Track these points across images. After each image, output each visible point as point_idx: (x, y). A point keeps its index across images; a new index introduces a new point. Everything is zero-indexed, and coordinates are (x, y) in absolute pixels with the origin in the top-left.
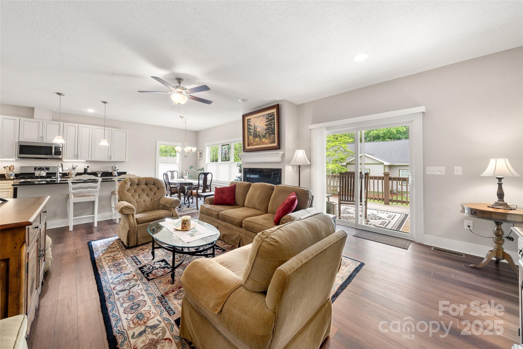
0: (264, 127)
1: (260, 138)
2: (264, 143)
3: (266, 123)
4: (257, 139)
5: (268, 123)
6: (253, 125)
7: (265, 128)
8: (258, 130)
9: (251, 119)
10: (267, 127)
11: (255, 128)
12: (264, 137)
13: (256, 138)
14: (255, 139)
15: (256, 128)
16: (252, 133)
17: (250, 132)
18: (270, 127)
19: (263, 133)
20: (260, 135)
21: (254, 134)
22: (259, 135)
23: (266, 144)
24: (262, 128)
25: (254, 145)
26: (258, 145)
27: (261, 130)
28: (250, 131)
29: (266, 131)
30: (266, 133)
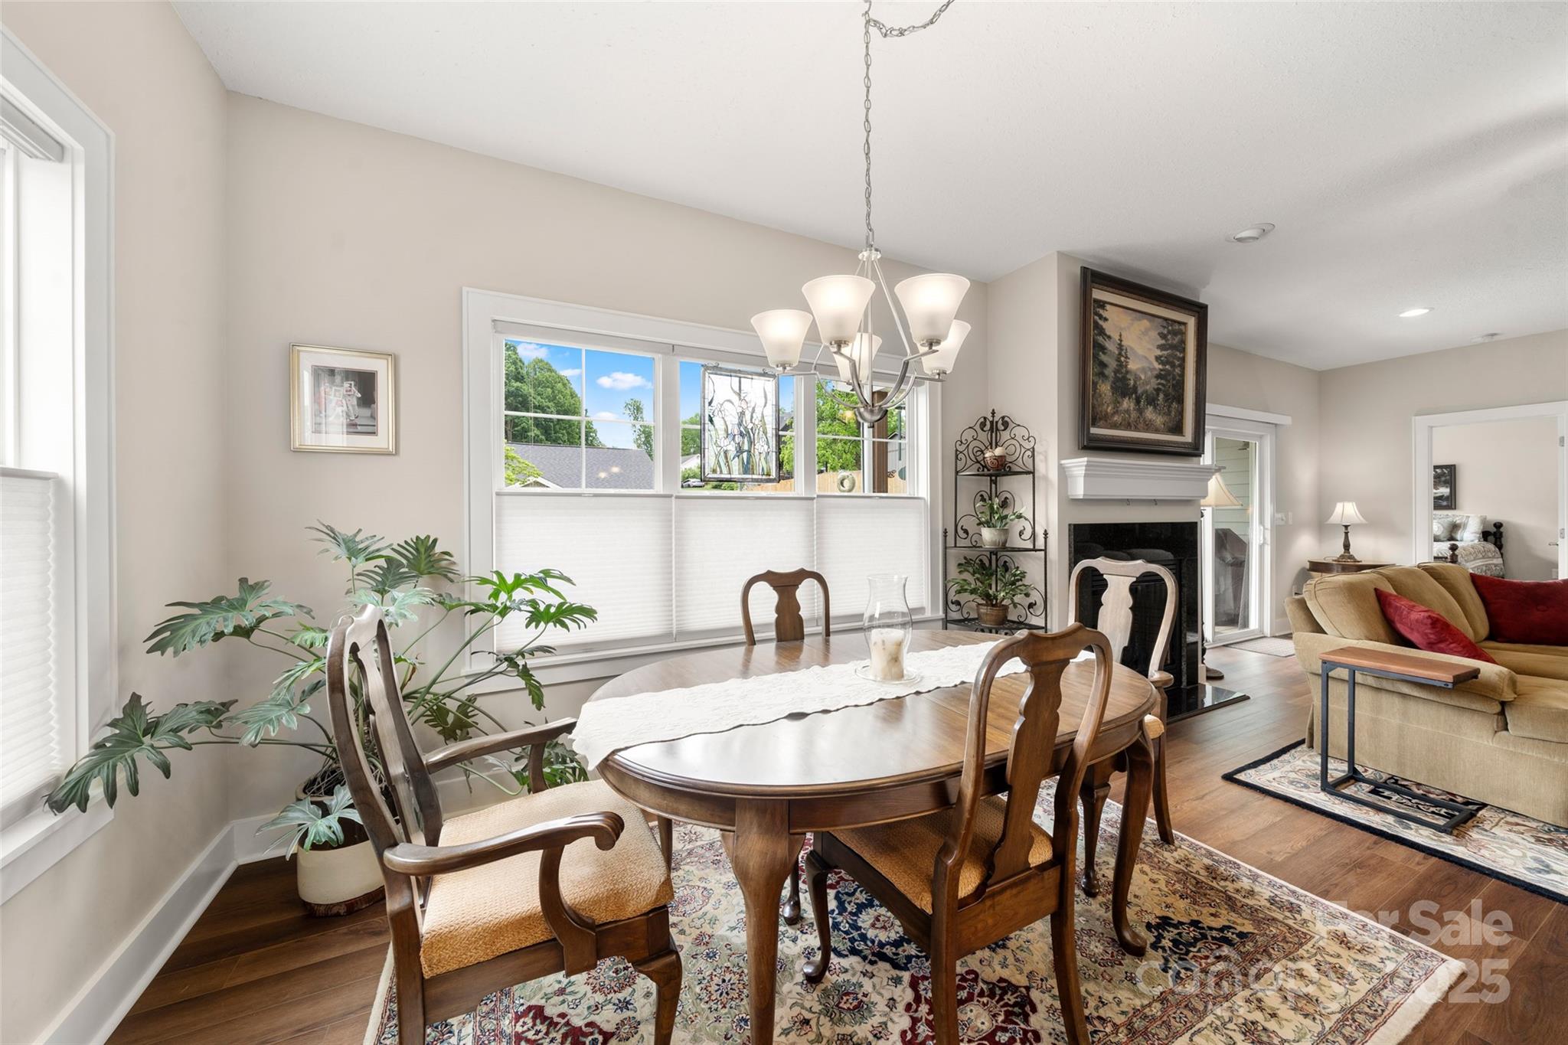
0: (1151, 363)
1: (1138, 402)
2: (1149, 427)
3: (1159, 353)
4: (1127, 404)
5: (1165, 353)
6: (1116, 337)
7: (1155, 369)
8: (1132, 366)
9: (1108, 307)
10: (1161, 367)
11: (1120, 354)
12: (1152, 401)
13: (1124, 395)
14: (1120, 399)
15: (1126, 357)
16: (1109, 372)
17: (1103, 365)
18: (1168, 373)
19: (1148, 387)
20: (1140, 391)
21: (1116, 380)
22: (1135, 388)
23: (1157, 431)
24: (1146, 365)
25: (1115, 426)
26: (1128, 426)
27: (1143, 370)
28: (1103, 358)
29: (1159, 381)
30: (1158, 390)
